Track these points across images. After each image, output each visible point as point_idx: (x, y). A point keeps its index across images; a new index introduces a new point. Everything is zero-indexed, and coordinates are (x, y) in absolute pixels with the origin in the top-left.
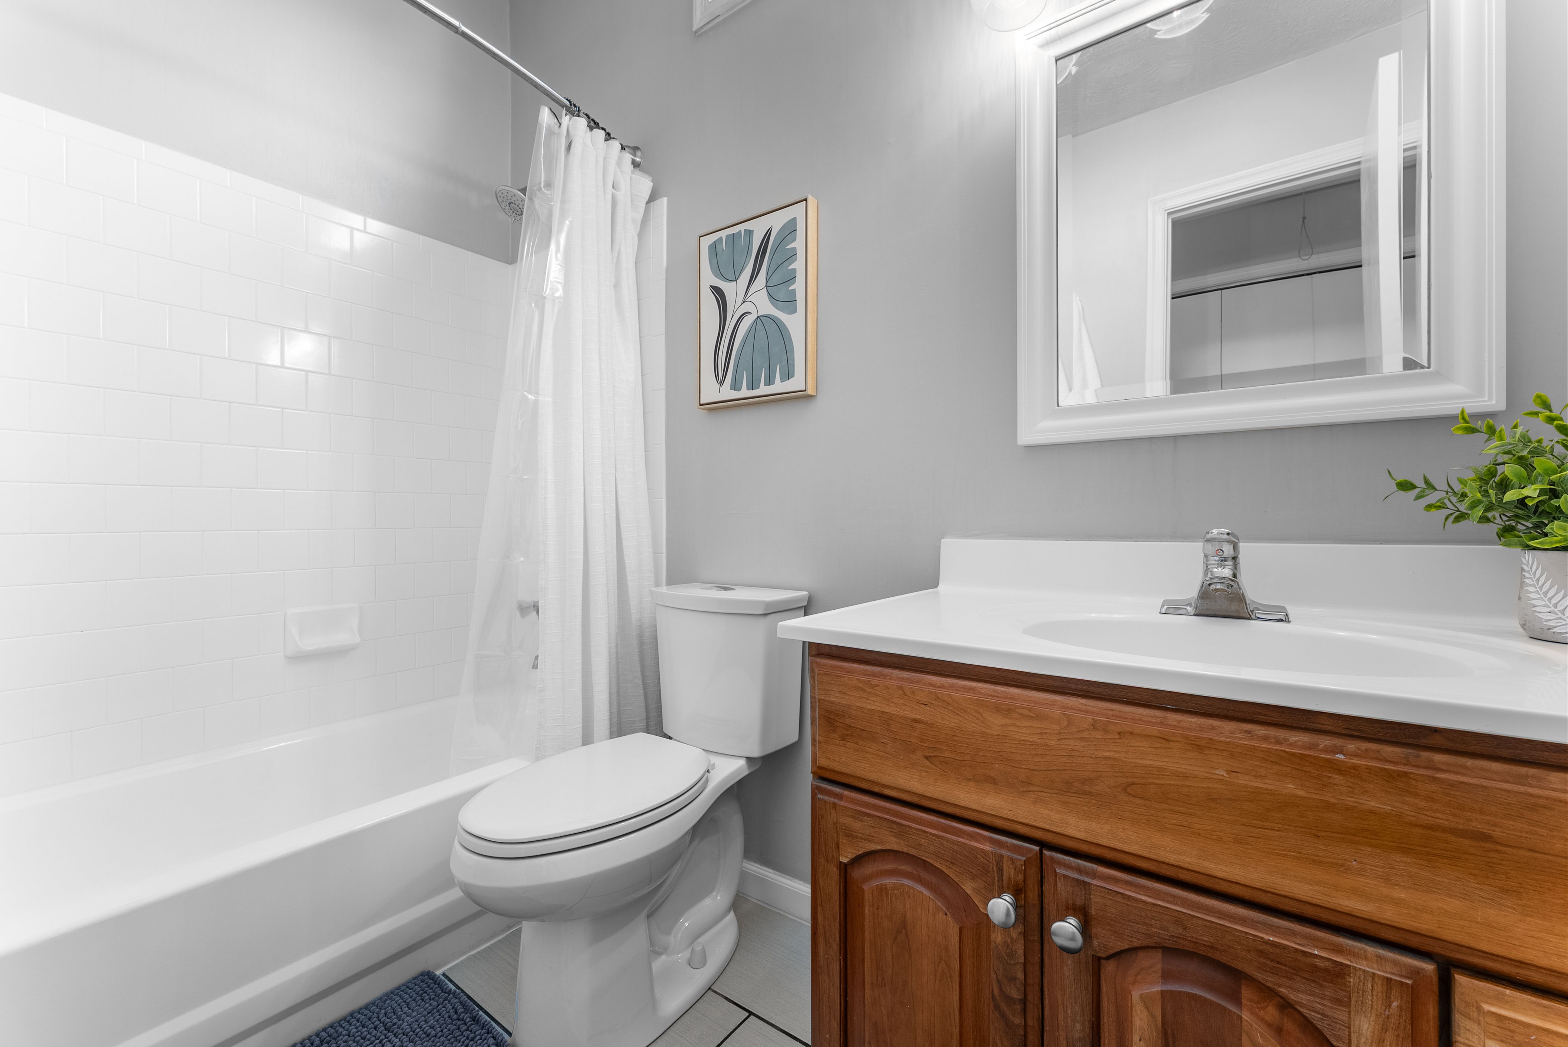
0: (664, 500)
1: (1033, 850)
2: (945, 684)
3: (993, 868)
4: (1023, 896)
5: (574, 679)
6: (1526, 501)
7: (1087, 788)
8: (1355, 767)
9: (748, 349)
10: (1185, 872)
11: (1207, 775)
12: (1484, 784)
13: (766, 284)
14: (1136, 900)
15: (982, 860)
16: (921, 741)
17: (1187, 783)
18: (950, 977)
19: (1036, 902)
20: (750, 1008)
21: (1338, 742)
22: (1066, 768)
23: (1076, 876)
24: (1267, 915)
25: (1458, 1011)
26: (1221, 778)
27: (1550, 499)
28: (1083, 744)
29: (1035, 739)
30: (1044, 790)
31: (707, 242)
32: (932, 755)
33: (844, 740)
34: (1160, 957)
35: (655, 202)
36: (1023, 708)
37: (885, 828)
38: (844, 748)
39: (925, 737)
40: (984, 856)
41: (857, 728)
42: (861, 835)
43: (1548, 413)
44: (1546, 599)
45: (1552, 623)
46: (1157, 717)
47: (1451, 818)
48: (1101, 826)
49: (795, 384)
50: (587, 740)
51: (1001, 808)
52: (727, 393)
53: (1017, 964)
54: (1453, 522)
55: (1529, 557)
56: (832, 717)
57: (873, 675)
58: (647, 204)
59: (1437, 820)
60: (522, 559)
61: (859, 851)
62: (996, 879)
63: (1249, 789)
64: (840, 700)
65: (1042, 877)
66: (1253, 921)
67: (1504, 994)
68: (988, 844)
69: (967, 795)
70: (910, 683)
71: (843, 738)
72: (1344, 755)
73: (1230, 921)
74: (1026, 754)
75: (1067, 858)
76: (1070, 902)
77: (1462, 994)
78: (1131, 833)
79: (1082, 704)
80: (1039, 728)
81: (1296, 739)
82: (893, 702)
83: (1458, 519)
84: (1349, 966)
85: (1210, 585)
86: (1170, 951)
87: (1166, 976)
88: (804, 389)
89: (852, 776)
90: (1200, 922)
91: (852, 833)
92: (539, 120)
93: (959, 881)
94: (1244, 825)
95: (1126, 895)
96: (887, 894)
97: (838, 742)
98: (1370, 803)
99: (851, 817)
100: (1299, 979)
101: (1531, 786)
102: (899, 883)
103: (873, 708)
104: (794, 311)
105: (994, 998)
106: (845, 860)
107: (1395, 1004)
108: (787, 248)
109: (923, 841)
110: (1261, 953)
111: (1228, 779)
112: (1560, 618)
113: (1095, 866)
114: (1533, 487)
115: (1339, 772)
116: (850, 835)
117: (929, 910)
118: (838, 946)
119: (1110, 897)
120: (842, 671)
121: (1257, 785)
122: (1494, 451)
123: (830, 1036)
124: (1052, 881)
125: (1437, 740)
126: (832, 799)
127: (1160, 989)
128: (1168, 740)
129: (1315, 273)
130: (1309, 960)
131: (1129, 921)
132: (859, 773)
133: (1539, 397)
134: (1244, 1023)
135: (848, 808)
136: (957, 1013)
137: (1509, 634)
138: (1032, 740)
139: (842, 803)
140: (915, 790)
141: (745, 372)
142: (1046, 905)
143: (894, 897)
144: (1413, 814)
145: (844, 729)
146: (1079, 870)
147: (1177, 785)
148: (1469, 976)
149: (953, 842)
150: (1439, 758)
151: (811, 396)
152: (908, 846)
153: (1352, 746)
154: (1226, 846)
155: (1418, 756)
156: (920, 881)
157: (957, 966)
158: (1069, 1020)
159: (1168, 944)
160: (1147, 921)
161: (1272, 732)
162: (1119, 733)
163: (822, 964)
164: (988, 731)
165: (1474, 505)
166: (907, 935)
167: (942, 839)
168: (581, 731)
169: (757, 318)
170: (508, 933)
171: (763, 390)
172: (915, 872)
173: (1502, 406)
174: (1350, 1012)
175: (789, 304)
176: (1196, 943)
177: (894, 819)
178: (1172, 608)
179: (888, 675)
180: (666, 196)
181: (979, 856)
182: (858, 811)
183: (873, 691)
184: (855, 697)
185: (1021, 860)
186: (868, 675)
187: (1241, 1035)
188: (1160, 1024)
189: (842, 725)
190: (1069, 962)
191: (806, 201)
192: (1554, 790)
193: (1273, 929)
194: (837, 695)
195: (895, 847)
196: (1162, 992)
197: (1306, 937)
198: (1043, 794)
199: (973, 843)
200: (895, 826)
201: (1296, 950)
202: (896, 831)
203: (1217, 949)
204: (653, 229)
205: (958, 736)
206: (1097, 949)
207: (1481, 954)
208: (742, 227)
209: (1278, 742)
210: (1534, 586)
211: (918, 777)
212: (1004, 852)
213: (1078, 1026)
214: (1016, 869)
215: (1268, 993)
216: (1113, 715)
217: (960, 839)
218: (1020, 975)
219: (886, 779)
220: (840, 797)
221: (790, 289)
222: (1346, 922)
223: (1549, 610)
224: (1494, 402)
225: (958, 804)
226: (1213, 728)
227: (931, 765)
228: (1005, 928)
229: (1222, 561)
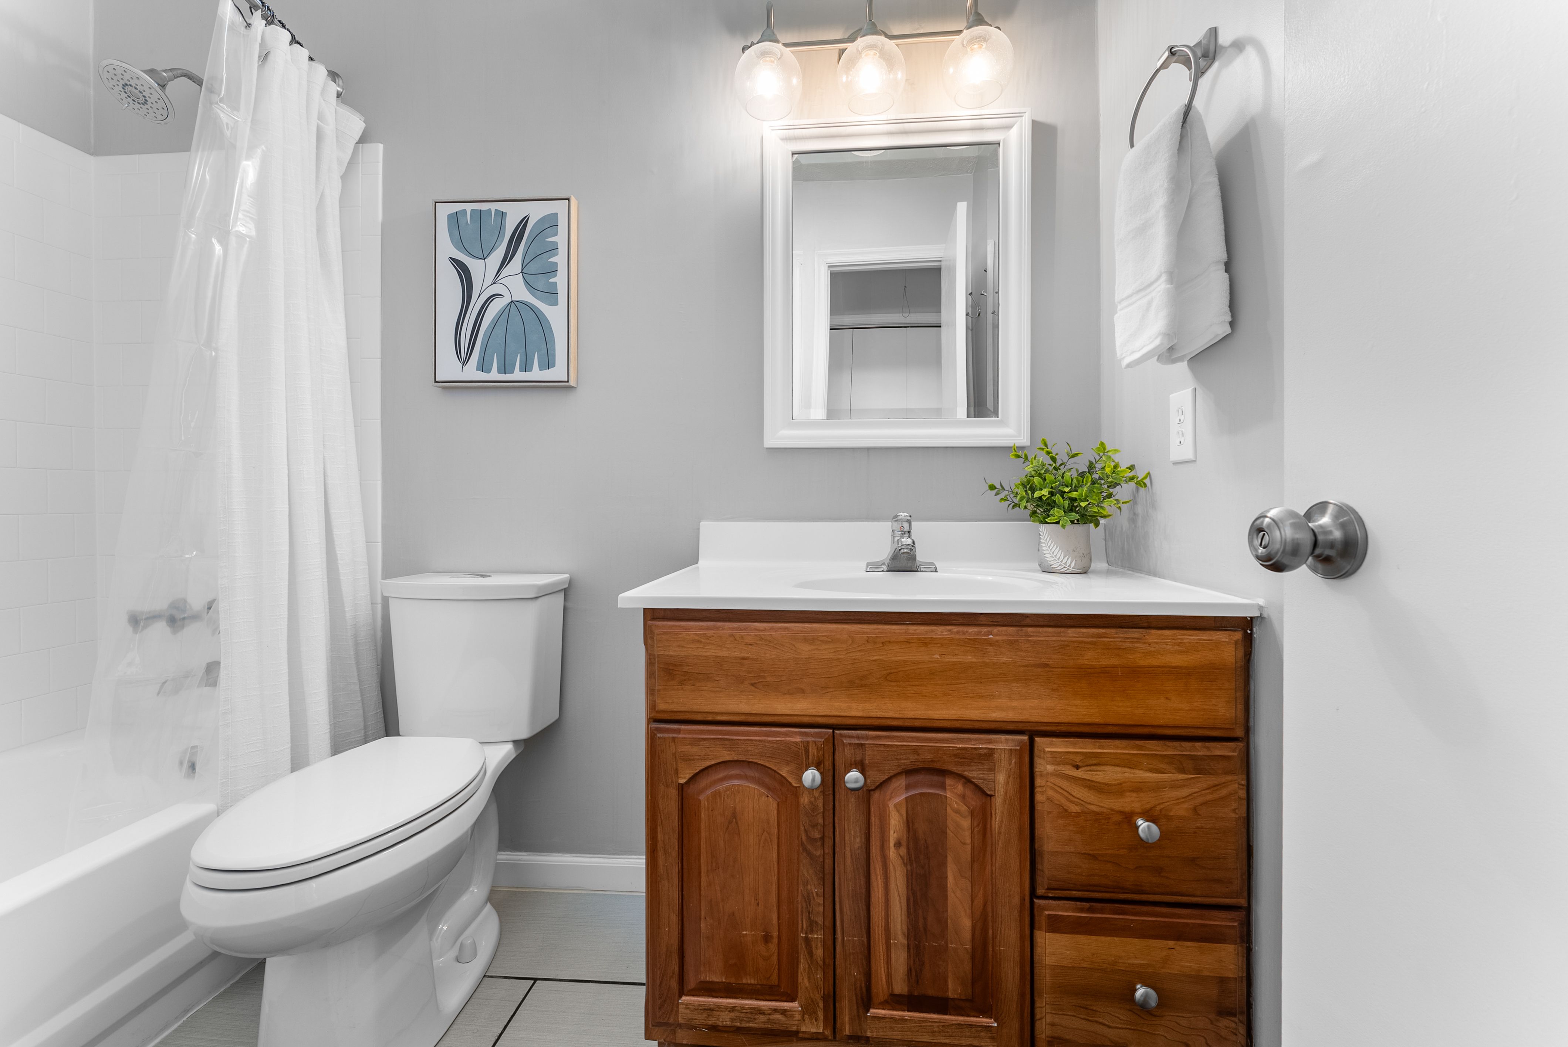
0: (379, 483)
1: (829, 732)
2: (767, 628)
3: (802, 752)
4: (822, 765)
5: (280, 693)
6: (1043, 497)
7: (864, 682)
8: (997, 641)
9: (500, 331)
10: (918, 721)
11: (930, 659)
12: (1046, 639)
13: (522, 270)
14: (892, 746)
15: (794, 749)
16: (748, 673)
17: (920, 667)
18: (771, 841)
19: (831, 767)
20: (534, 976)
21: (989, 629)
22: (850, 672)
23: (857, 741)
24: (958, 734)
25: (1037, 757)
26: (937, 660)
27: (1051, 497)
28: (861, 654)
29: (831, 657)
30: (836, 689)
31: (445, 211)
32: (757, 681)
33: (682, 684)
34: (904, 778)
35: (364, 145)
36: (823, 636)
37: (719, 746)
38: (682, 691)
39: (751, 670)
40: (796, 746)
41: (694, 673)
42: (697, 757)
43: (1047, 449)
44: (1049, 550)
45: (1051, 563)
46: (902, 630)
47: (1034, 659)
48: (871, 705)
49: (557, 373)
50: (298, 762)
51: (807, 709)
52: (471, 372)
53: (819, 814)
54: (1012, 509)
55: (1043, 528)
56: (670, 668)
57: (708, 628)
58: (357, 143)
59: (1029, 661)
60: (195, 553)
61: (696, 770)
62: (804, 759)
63: (950, 664)
64: (679, 652)
65: (834, 749)
66: (952, 739)
67: (1052, 741)
68: (798, 737)
69: (784, 705)
70: (739, 630)
71: (681, 683)
72: (993, 635)
73: (941, 743)
74: (825, 668)
75: (850, 732)
76: (853, 760)
77: (1038, 747)
78: (889, 705)
79: (860, 628)
80: (833, 648)
81: (971, 630)
82: (725, 647)
83: (1014, 507)
84: (994, 748)
85: (900, 550)
86: (908, 772)
87: (908, 787)
88: (566, 380)
89: (689, 712)
90: (926, 748)
91: (690, 757)
92: (218, 13)
93: (777, 769)
94: (948, 685)
95: (886, 745)
96: (720, 796)
97: (676, 687)
98: (1004, 659)
99: (689, 745)
100: (973, 764)
101: (1062, 637)
102: (730, 785)
103: (708, 654)
104: (555, 303)
105: (802, 843)
106: (682, 781)
107: (1013, 761)
108: (546, 240)
109: (750, 748)
110: (956, 756)
111: (940, 660)
112: (1055, 560)
113: (867, 732)
114: (1046, 490)
115: (991, 645)
116: (688, 759)
117: (754, 797)
118: (677, 852)
119: (877, 749)
120: (680, 629)
121: (955, 660)
122: (1030, 470)
123: (669, 929)
124: (841, 750)
125: (1028, 621)
126: (671, 735)
127: (905, 797)
128: (909, 643)
129: (908, 327)
130: (977, 752)
131: (888, 760)
132: (695, 708)
133: (1043, 440)
134: (948, 799)
135: (687, 738)
136: (776, 865)
137: (1034, 571)
138: (828, 657)
139: (680, 736)
140: (743, 711)
141: (495, 354)
142: (837, 768)
143: (726, 797)
144: (1020, 660)
145: (682, 675)
146: (858, 737)
147: (914, 669)
148: (1040, 737)
149: (773, 742)
150: (1030, 629)
151: (572, 387)
152: (737, 754)
153: (995, 630)
154: (939, 699)
155: (1022, 630)
156: (746, 778)
157: (776, 831)
158: (852, 837)
159: (910, 767)
160: (898, 757)
161: (961, 628)
162: (883, 643)
163: (662, 872)
164: (799, 656)
165: (1021, 499)
166: (737, 823)
167: (764, 742)
168: (290, 753)
169: (511, 302)
170: (185, 1019)
171: (517, 375)
172: (742, 773)
173: (1029, 444)
174: (995, 774)
175: (550, 295)
176: (924, 761)
177: (726, 737)
178: (873, 567)
179: (721, 627)
180: (381, 143)
181: (792, 747)
182: (695, 738)
183: (708, 641)
184: (692, 648)
185: (821, 741)
186: (703, 629)
187: (946, 807)
188: (905, 818)
189: (680, 673)
190: (853, 800)
191: (569, 201)
192: (1070, 637)
193: (961, 741)
194: (676, 649)
195: (727, 758)
196: (906, 798)
197: (976, 740)
198: (836, 692)
199: (788, 739)
200: (727, 742)
201: (972, 748)
202: (727, 746)
203: (935, 761)
204: (362, 174)
205: (776, 664)
206: (870, 785)
207: (1045, 724)
208: (493, 207)
209: (964, 634)
210: (1044, 543)
211: (745, 701)
212: (810, 739)
213: (858, 840)
214: (817, 749)
215: (960, 776)
216: (879, 632)
217: (778, 739)
218: (821, 821)
219: (719, 708)
220: (678, 731)
221: (550, 281)
222: (992, 726)
223: (1050, 556)
224: (1025, 441)
225: (776, 713)
226: (932, 631)
227: (756, 690)
228: (811, 790)
229: (902, 534)
